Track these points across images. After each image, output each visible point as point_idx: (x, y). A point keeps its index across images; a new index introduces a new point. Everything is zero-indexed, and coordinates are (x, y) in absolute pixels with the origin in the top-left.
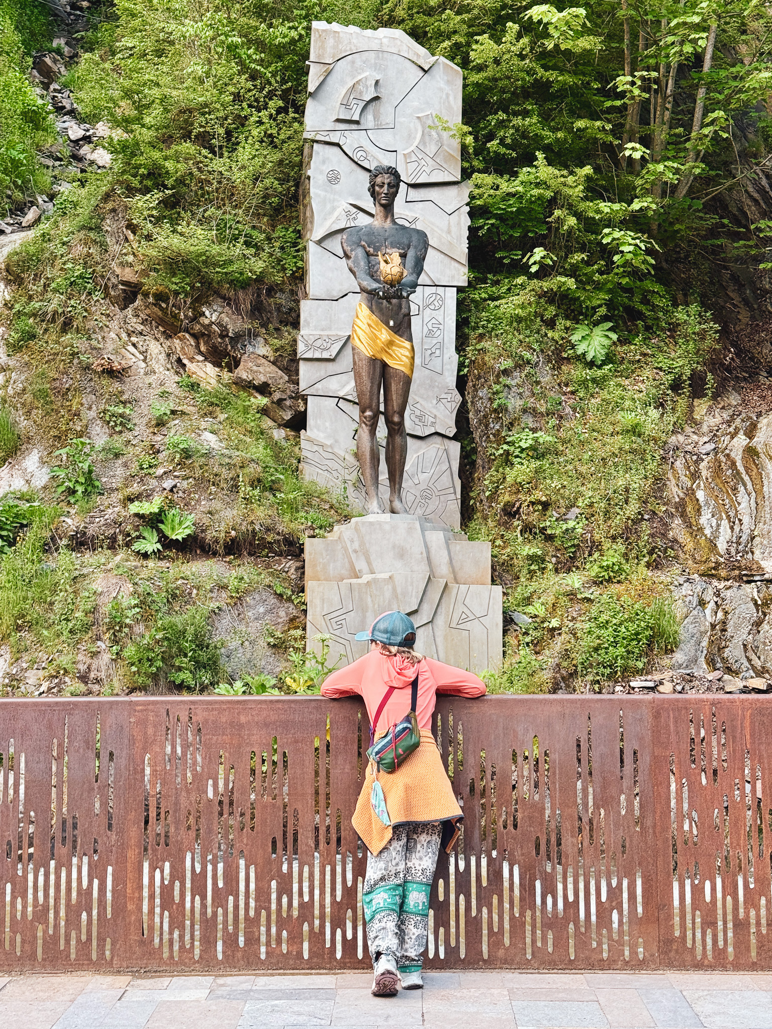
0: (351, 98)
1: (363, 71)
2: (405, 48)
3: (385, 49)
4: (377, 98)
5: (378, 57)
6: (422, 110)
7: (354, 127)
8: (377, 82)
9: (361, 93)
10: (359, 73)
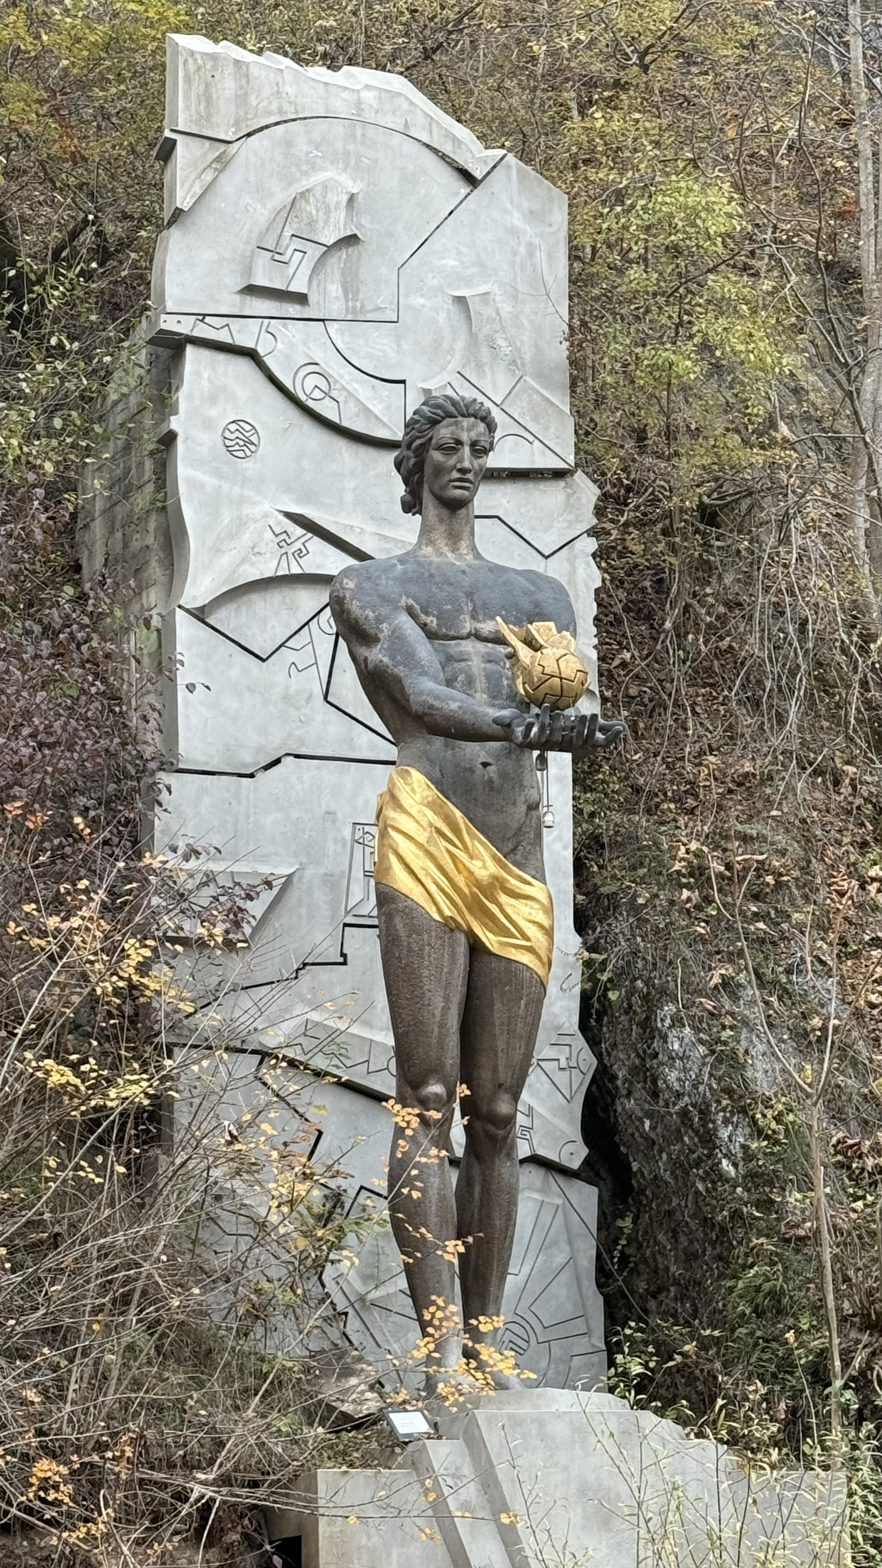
0: (287, 234)
1: (314, 167)
2: (421, 120)
3: (369, 116)
4: (351, 240)
5: (353, 136)
6: (468, 282)
7: (293, 310)
8: (352, 198)
9: (311, 223)
10: (306, 173)
